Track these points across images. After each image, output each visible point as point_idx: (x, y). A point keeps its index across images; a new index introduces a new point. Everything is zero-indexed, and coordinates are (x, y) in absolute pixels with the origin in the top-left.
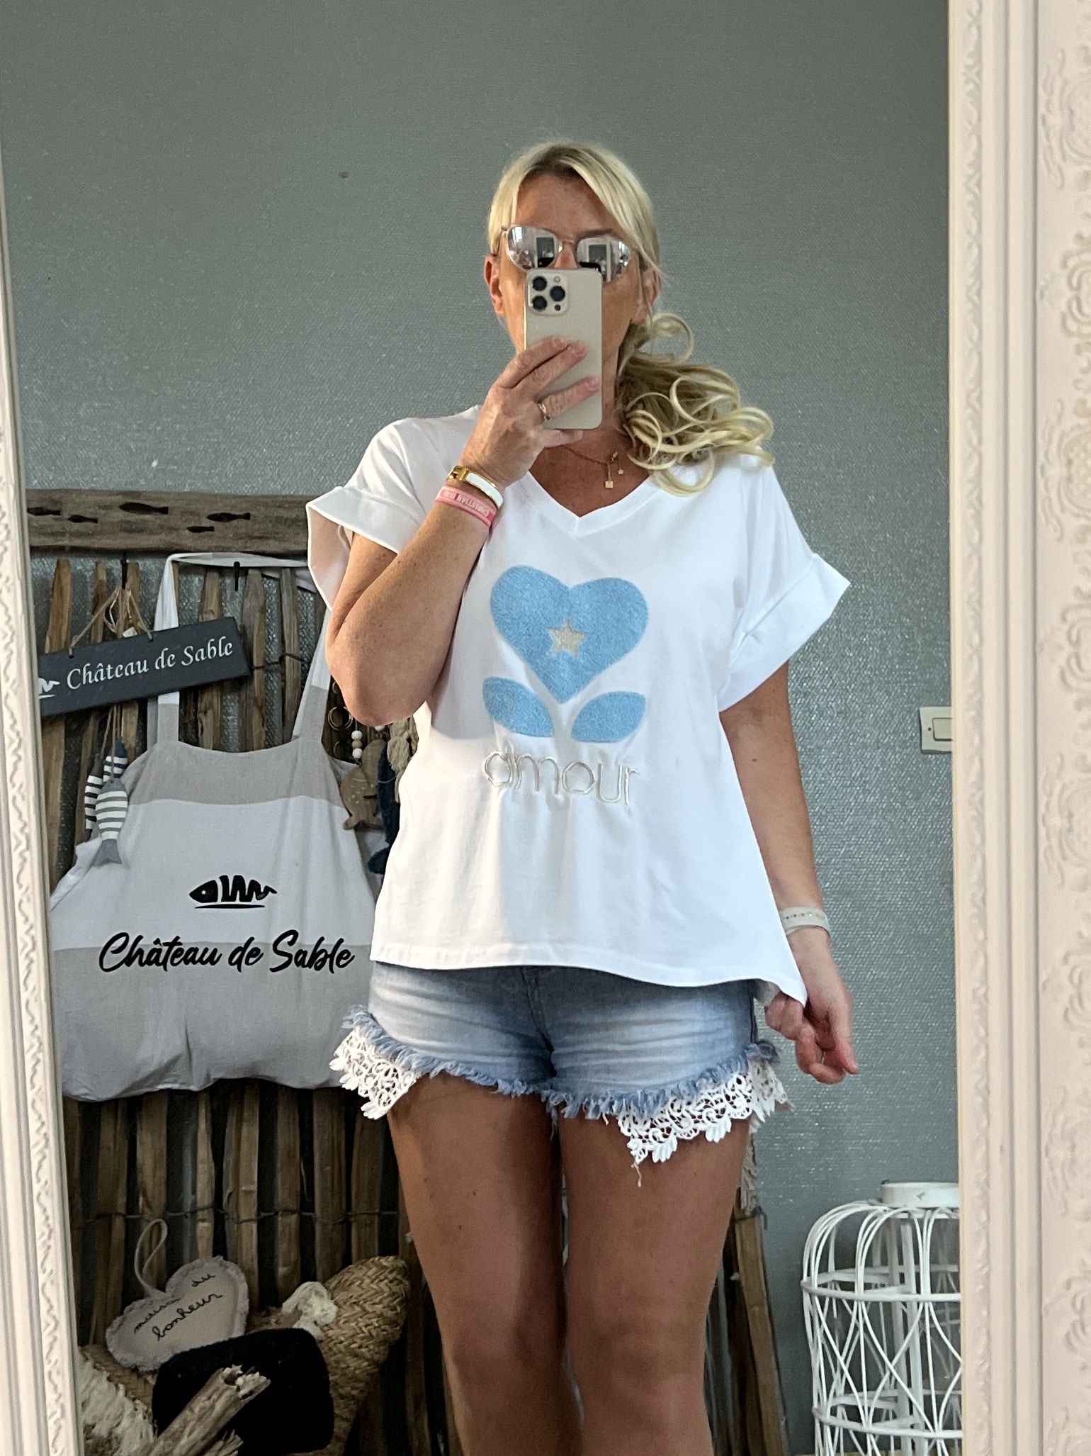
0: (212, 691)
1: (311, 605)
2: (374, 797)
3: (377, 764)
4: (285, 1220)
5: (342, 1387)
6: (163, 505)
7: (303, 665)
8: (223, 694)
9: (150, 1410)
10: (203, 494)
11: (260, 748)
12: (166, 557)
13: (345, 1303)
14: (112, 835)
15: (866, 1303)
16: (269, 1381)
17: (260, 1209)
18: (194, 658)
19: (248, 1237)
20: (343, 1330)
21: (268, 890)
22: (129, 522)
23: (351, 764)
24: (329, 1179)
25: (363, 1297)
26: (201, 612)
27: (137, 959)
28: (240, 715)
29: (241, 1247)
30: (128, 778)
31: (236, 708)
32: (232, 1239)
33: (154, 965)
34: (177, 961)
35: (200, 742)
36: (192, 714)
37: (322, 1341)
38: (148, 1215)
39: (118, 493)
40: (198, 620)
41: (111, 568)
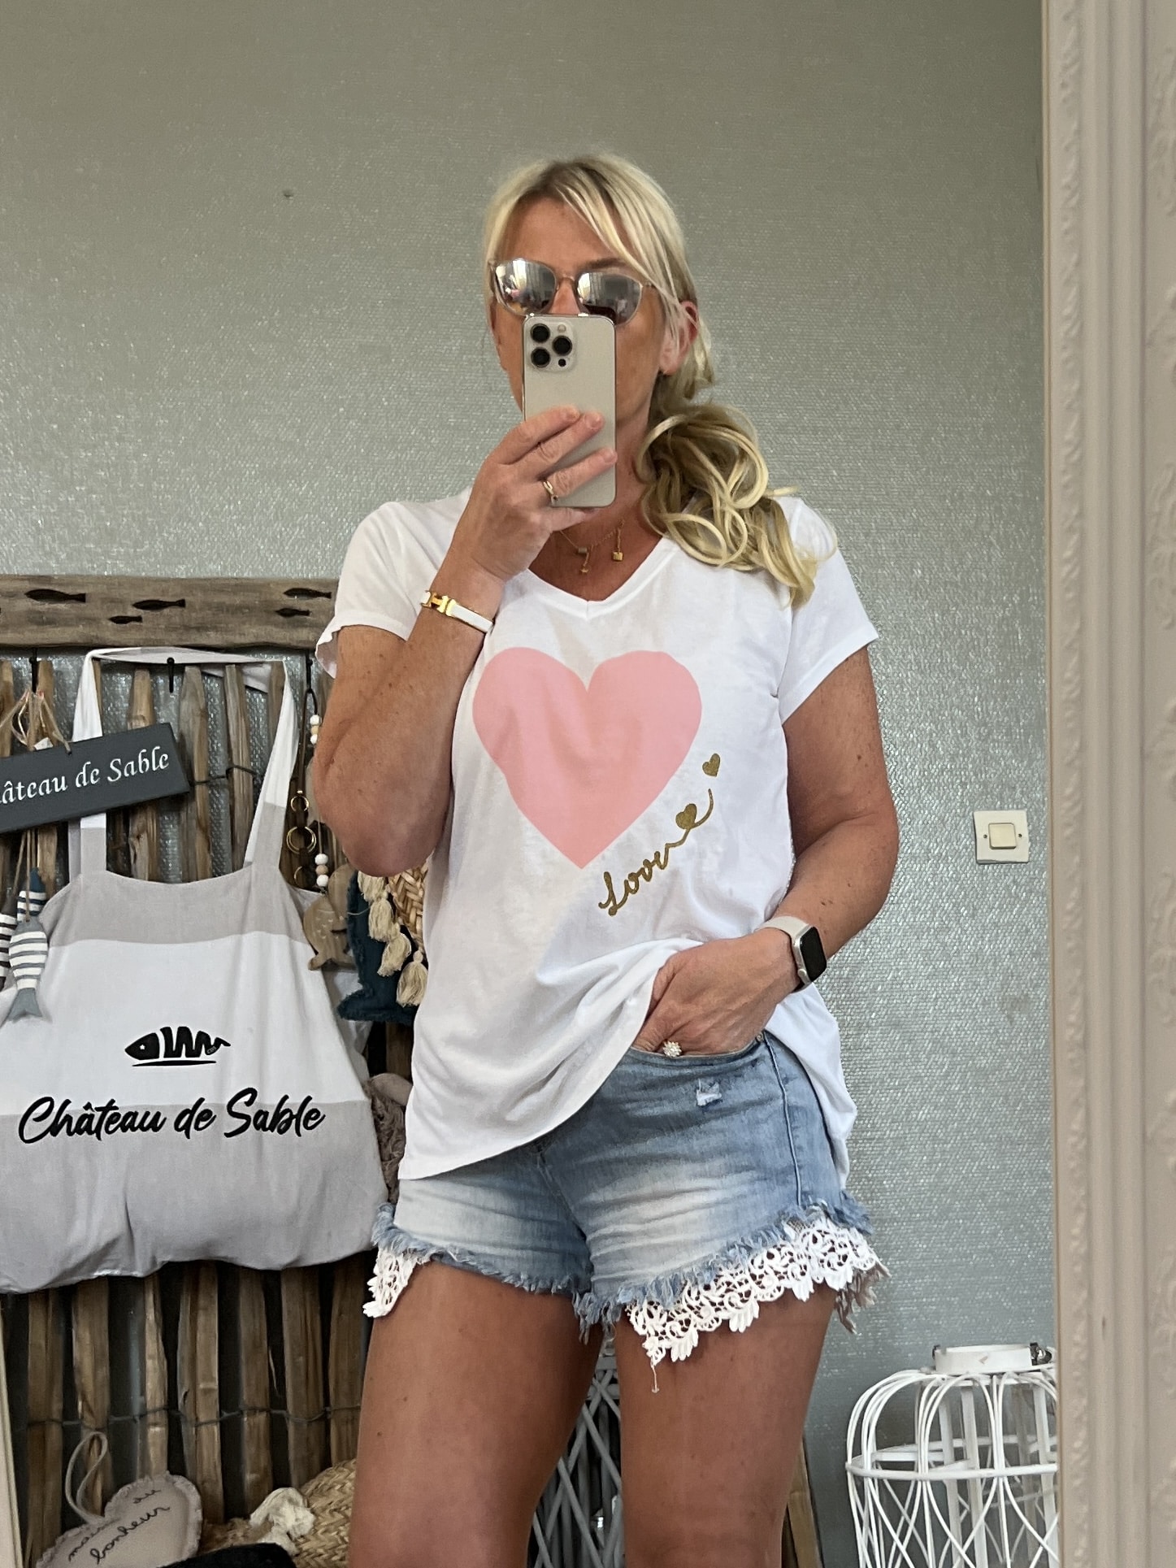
0: (146, 809)
1: (263, 707)
2: (344, 931)
3: (346, 892)
4: (252, 1420)
6: (81, 591)
7: (254, 780)
8: (160, 813)
10: (127, 578)
11: (205, 877)
12: (84, 654)
13: (324, 1510)
14: (30, 983)
15: (930, 1481)
17: (222, 1409)
18: (122, 773)
19: (207, 1444)
20: (321, 1541)
21: (219, 1042)
22: (39, 612)
23: (316, 893)
24: (303, 1372)
25: (346, 1503)
26: (129, 717)
27: (64, 1128)
28: (180, 837)
29: (201, 1453)
30: (46, 917)
31: (175, 830)
32: (189, 1445)
33: (85, 1134)
34: (112, 1127)
35: (133, 872)
36: (122, 839)
37: (297, 1555)
38: (89, 1421)
39: (24, 578)
40: (126, 727)
41: (20, 668)
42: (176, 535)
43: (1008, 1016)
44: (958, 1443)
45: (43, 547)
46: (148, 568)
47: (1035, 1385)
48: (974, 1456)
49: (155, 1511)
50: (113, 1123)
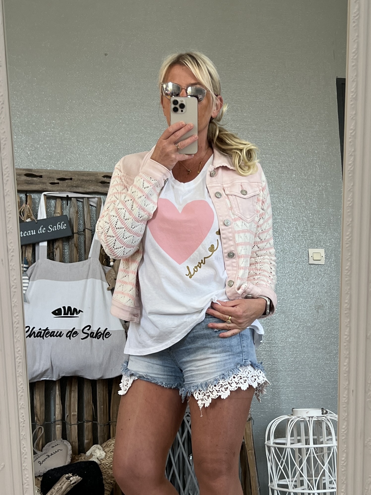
0: (59, 240)
1: (95, 211)
4: (87, 424)
5: (108, 480)
6: (41, 174)
7: (92, 233)
8: (63, 242)
9: (40, 489)
10: (55, 170)
11: (76, 262)
12: (42, 193)
13: (108, 452)
16: (82, 478)
17: (79, 420)
18: (52, 229)
19: (74, 431)
20: (108, 461)
21: (80, 311)
22: (28, 180)
23: (110, 268)
24: (102, 410)
26: (55, 213)
27: (33, 336)
28: (69, 250)
30: (29, 272)
31: (67, 247)
32: (68, 431)
33: (39, 337)
34: (47, 336)
35: (55, 259)
36: (52, 250)
37: (100, 465)
38: (38, 423)
39: (24, 170)
40: (53, 216)
41: (22, 197)
42: (70, 158)
43: (317, 311)
44: (299, 438)
45: (30, 160)
46: (61, 168)
47: (322, 420)
48: (304, 441)
49: (58, 450)
50: (48, 334)
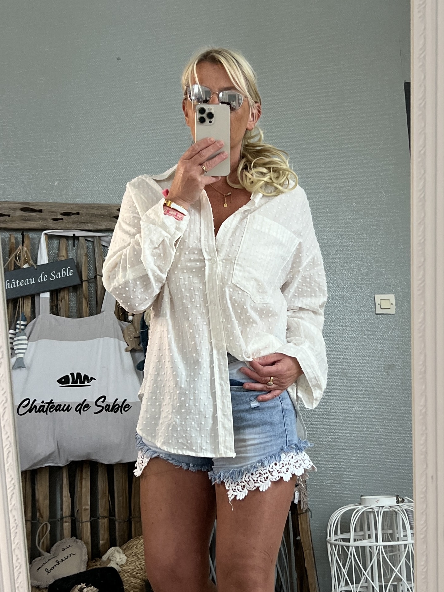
0: (64, 291)
2: (139, 337)
3: (140, 322)
4: (102, 521)
6: (40, 208)
8: (69, 292)
10: (59, 203)
11: (86, 316)
12: (42, 232)
13: (130, 555)
14: (21, 356)
15: (354, 547)
16: (98, 590)
17: (92, 516)
18: (56, 277)
19: (86, 529)
20: (129, 567)
21: (92, 378)
22: (25, 216)
23: (128, 323)
24: (121, 503)
25: (138, 552)
26: (58, 256)
27: (34, 410)
28: (77, 302)
29: (83, 533)
30: (28, 330)
31: (75, 298)
32: (79, 530)
33: (42, 412)
34: (52, 410)
35: (60, 315)
36: (55, 301)
37: (121, 572)
38: (41, 520)
39: (19, 203)
40: (57, 260)
41: (18, 237)
42: (76, 187)
43: (387, 372)
45: (26, 191)
46: (65, 200)
48: (373, 537)
49: (70, 555)
50: (53, 408)
